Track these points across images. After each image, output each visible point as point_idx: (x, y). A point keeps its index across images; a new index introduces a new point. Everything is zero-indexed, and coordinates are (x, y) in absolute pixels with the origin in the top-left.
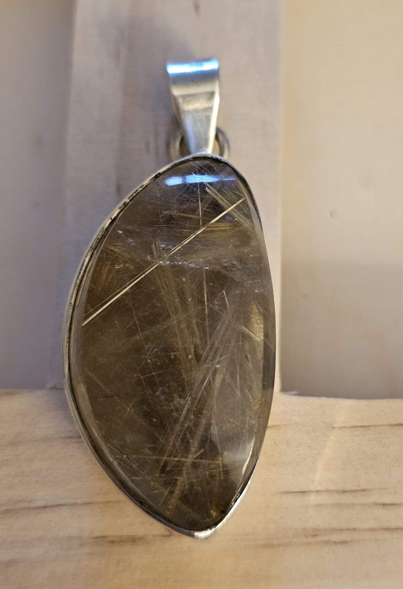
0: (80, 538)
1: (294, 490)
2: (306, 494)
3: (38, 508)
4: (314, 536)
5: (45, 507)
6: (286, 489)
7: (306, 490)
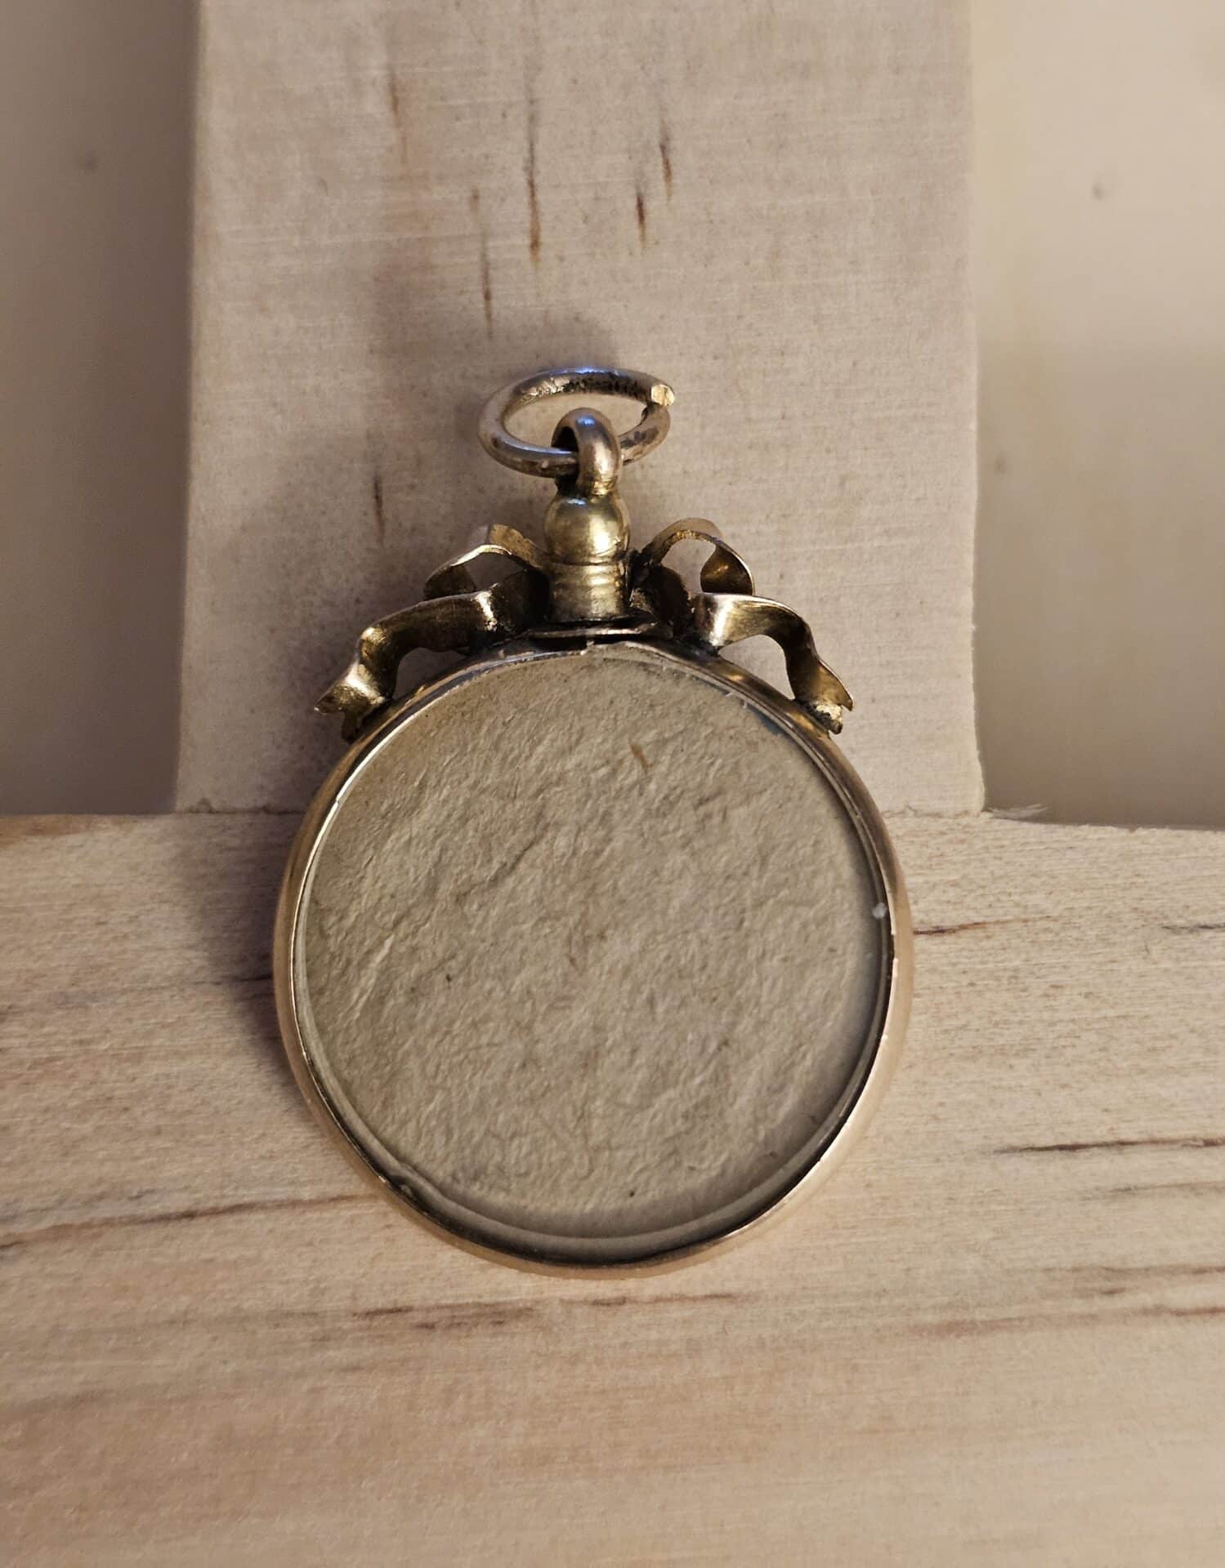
0: (312, 1315)
1: (1042, 1143)
2: (1082, 1154)
3: (165, 1219)
4: (1111, 1293)
5: (190, 1215)
6: (1015, 1140)
7: (1082, 1141)
